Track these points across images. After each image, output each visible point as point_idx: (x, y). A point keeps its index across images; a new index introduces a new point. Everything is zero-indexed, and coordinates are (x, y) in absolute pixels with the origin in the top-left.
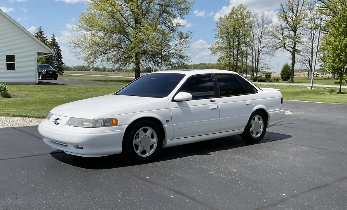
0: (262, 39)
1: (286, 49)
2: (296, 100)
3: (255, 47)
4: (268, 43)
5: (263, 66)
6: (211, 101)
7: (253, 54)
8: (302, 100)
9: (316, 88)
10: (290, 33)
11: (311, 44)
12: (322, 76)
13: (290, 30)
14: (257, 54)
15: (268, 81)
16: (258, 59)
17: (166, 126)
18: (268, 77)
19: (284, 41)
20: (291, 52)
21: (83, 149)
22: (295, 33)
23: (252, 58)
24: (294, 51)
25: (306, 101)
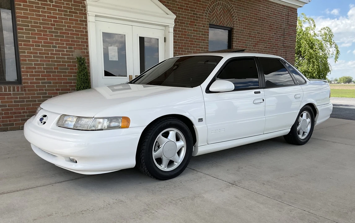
6: (255, 93)
17: (198, 126)
21: (76, 162)
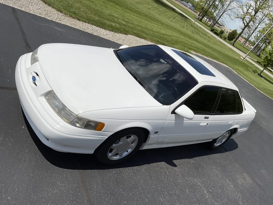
0: (232, 3)
1: (243, 21)
2: (234, 71)
3: (224, 6)
4: (234, 9)
5: (222, 22)
7: (221, 10)
8: (238, 73)
9: (246, 60)
10: (252, 12)
11: (258, 25)
12: (248, 45)
13: (253, 10)
14: (223, 11)
15: (219, 36)
16: (221, 16)
17: (151, 136)
18: (221, 33)
19: (245, 16)
20: (245, 25)
22: (255, 14)
23: (218, 12)
24: (247, 26)
25: (240, 75)
